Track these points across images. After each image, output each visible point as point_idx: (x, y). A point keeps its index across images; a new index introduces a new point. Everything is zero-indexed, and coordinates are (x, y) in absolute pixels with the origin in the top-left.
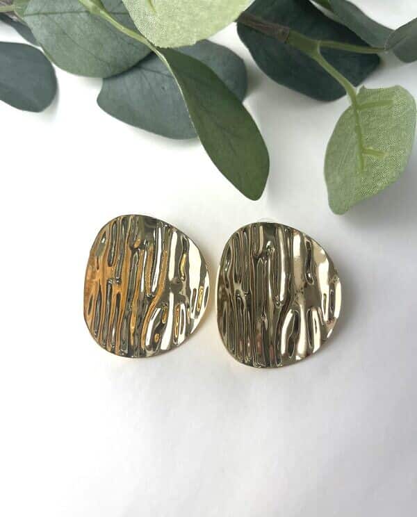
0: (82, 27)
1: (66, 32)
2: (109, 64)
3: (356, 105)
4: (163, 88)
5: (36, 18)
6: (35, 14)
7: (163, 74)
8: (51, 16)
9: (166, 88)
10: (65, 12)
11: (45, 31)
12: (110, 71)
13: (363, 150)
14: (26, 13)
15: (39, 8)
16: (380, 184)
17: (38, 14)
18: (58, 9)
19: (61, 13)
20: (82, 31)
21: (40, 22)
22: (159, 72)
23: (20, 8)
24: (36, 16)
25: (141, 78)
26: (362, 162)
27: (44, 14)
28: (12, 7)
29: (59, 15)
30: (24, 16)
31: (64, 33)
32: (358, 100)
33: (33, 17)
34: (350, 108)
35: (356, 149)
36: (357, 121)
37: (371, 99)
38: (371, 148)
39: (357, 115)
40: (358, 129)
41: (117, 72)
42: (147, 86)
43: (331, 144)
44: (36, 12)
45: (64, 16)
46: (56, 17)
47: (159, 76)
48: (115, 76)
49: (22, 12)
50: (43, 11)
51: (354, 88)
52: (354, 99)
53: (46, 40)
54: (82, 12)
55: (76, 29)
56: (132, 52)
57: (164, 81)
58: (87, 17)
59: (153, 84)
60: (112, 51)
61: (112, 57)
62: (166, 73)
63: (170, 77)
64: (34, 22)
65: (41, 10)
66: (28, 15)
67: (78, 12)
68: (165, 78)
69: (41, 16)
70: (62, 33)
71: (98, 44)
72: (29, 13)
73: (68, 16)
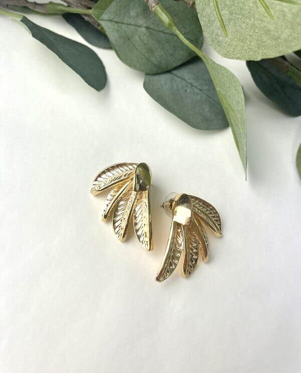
0: (142, 38)
1: (130, 38)
2: (155, 66)
4: (186, 91)
5: (109, 24)
6: (108, 20)
7: (187, 82)
8: (120, 24)
9: (188, 91)
10: (130, 24)
11: (116, 35)
14: (102, 17)
17: (111, 21)
18: (125, 21)
19: (128, 24)
20: (140, 40)
21: (112, 27)
22: (184, 80)
23: (96, 13)
24: (109, 22)
27: (116, 22)
28: (90, 12)
29: (126, 26)
30: (99, 20)
31: (129, 39)
33: (107, 22)
41: (159, 72)
42: (175, 85)
44: (110, 19)
45: (130, 27)
46: (124, 26)
47: (184, 83)
49: (98, 17)
50: (115, 20)
53: (116, 41)
54: (143, 27)
55: (137, 38)
56: (172, 61)
57: (186, 86)
58: (146, 31)
59: (180, 86)
60: (159, 56)
61: (158, 61)
62: (189, 81)
63: (191, 84)
64: (107, 26)
65: (113, 18)
66: (103, 20)
67: (140, 26)
68: (188, 84)
69: (113, 23)
70: (127, 39)
71: (150, 51)
72: (104, 19)
73: (132, 28)
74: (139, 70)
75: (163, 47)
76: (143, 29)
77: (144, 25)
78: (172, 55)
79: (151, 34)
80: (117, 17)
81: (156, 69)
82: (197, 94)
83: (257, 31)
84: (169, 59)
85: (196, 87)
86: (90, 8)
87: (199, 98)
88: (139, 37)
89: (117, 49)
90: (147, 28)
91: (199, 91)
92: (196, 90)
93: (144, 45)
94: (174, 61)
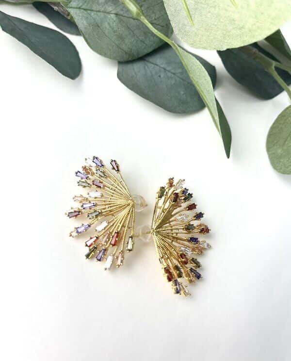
0: (111, 25)
1: (99, 25)
2: (126, 53)
4: (160, 76)
5: (78, 11)
6: (77, 8)
7: (160, 67)
8: (89, 12)
9: (162, 76)
10: (99, 11)
11: (85, 22)
12: (126, 58)
14: (70, 5)
15: (81, 4)
17: (79, 8)
18: (94, 8)
19: (97, 11)
20: (110, 27)
21: (81, 14)
22: (157, 65)
23: (65, 1)
25: (145, 67)
27: (85, 9)
29: (95, 13)
30: (68, 7)
31: (99, 27)
33: (75, 9)
41: (130, 59)
42: (148, 71)
44: (78, 7)
45: (99, 13)
46: (93, 14)
47: (157, 68)
48: (128, 62)
49: (67, 5)
50: (83, 7)
53: (85, 28)
55: (106, 25)
56: (143, 47)
57: (160, 71)
58: (115, 17)
59: (154, 73)
60: (130, 44)
61: (129, 48)
62: (162, 66)
63: (165, 69)
64: (76, 13)
65: (82, 6)
66: (71, 7)
67: (109, 13)
68: (161, 69)
69: (82, 10)
70: (97, 26)
71: (121, 38)
72: (73, 6)
73: (102, 15)
74: (110, 58)
75: (133, 33)
76: (113, 16)
77: (113, 12)
78: (143, 42)
79: (121, 21)
80: (86, 4)
81: (127, 56)
82: (171, 78)
83: (221, 20)
84: (140, 45)
85: (169, 71)
87: (173, 82)
88: (109, 24)
89: (87, 36)
90: (116, 14)
91: (173, 75)
92: (169, 74)
93: (114, 32)
94: (145, 48)
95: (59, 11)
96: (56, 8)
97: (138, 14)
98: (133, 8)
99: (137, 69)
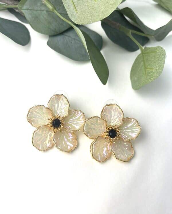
2: (53, 31)
3: (143, 53)
4: (71, 43)
5: (27, 11)
6: (26, 9)
8: (32, 11)
9: (73, 43)
10: (38, 10)
11: (30, 16)
12: (53, 33)
13: (146, 68)
14: (23, 9)
15: (28, 7)
16: (152, 79)
19: (36, 10)
20: (44, 18)
21: (28, 13)
23: (20, 6)
25: (64, 38)
26: (145, 72)
27: (31, 10)
28: (17, 6)
29: (36, 11)
32: (144, 51)
34: (140, 54)
35: (143, 68)
36: (143, 58)
37: (149, 51)
38: (149, 67)
39: (143, 56)
40: (143, 61)
41: (55, 34)
42: (65, 40)
43: (133, 67)
46: (34, 11)
47: (70, 38)
48: (54, 36)
49: (21, 8)
50: (30, 8)
51: (142, 47)
52: (142, 51)
53: (30, 19)
54: (44, 11)
59: (68, 41)
60: (54, 26)
61: (54, 28)
62: (73, 37)
63: (74, 39)
67: (43, 11)
68: (72, 39)
69: (29, 10)
70: (37, 18)
71: (50, 23)
73: (39, 12)
74: (44, 34)
76: (45, 12)
77: (45, 10)
78: (61, 24)
79: (49, 14)
85: (77, 40)
86: (16, 5)
88: (43, 16)
89: (31, 23)
90: (47, 11)
91: (78, 42)
93: (46, 20)
94: (63, 28)
95: (19, 12)
96: (17, 11)
97: (52, 10)
98: (50, 7)
99: (59, 39)
